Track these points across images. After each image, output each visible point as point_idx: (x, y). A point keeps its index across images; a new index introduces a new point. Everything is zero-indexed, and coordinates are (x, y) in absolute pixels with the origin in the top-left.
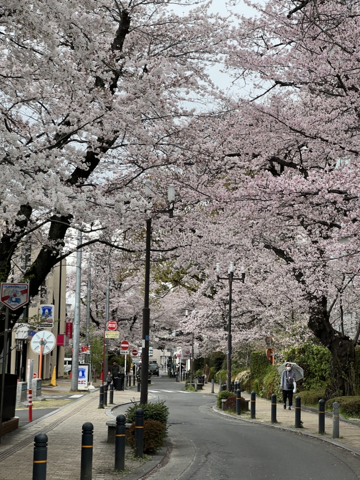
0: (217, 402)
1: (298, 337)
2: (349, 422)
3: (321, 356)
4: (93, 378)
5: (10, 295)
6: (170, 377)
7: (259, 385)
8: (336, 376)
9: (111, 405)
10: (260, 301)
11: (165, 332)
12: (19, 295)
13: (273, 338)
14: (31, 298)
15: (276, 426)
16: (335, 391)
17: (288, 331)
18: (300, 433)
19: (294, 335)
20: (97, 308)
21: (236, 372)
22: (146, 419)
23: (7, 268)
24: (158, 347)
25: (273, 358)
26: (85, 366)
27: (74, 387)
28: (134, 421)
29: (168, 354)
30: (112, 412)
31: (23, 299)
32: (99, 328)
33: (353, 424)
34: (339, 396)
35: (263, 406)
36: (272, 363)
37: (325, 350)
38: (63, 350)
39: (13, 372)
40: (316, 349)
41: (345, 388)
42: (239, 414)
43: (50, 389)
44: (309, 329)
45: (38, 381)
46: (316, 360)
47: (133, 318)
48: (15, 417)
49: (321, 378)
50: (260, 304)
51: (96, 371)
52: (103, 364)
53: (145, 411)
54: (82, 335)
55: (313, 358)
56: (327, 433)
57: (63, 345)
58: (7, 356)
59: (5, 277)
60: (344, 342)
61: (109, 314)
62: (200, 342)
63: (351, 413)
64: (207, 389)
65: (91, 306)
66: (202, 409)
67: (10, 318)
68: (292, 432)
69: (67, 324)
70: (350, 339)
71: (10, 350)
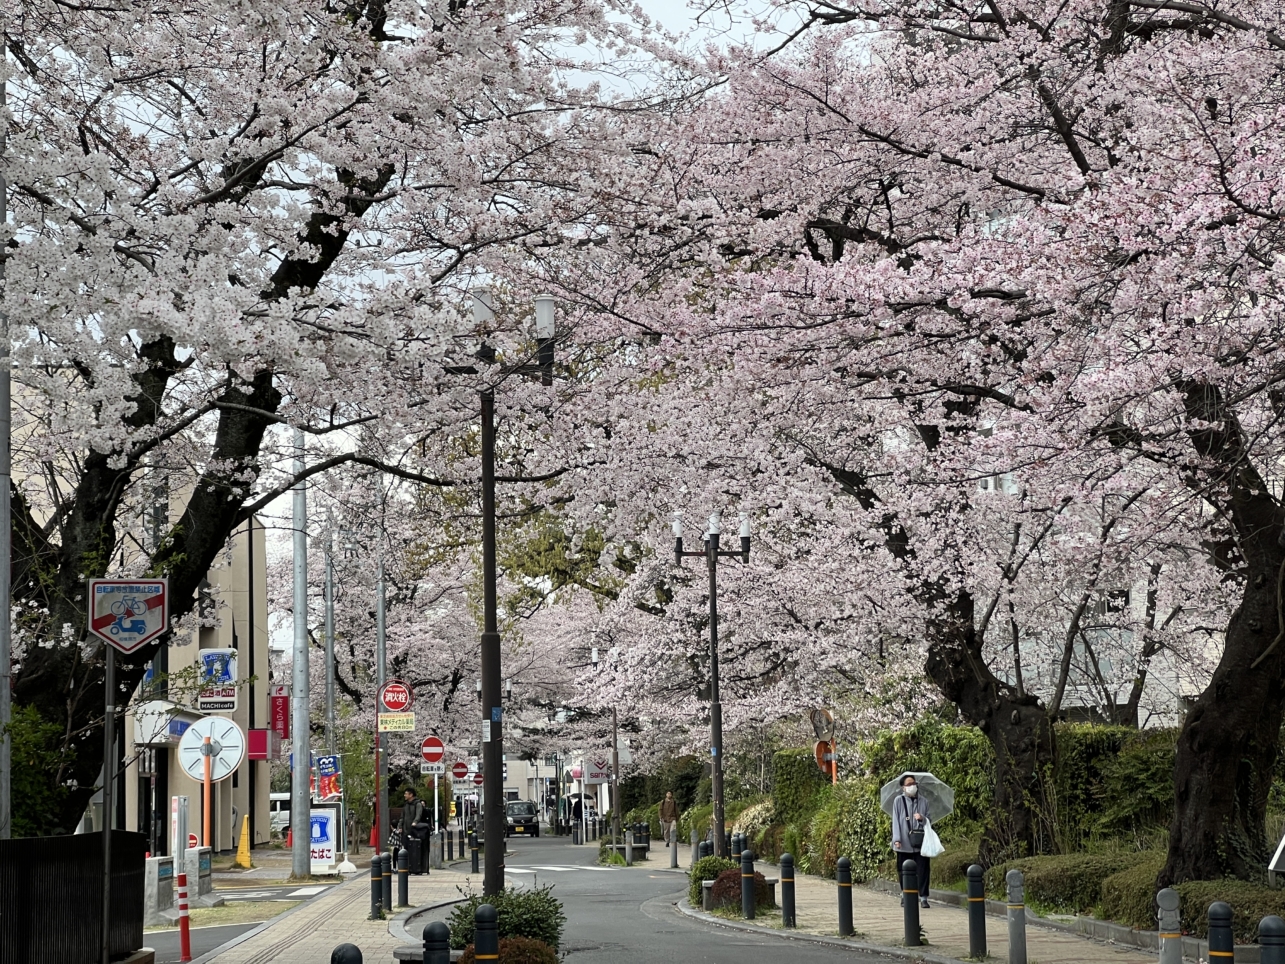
0: (688, 889)
1: (899, 707)
2: (1048, 925)
3: (963, 753)
4: (350, 842)
5: (115, 611)
6: (557, 833)
7: (798, 839)
8: (1006, 803)
9: (403, 909)
10: (791, 613)
11: (537, 711)
12: (141, 612)
13: (831, 713)
14: (174, 621)
15: (854, 943)
16: (1007, 844)
17: (871, 691)
18: (920, 958)
19: (889, 702)
20: (353, 654)
21: (733, 809)
22: (503, 935)
23: (105, 540)
24: (520, 754)
25: (834, 766)
26: (327, 810)
27: (301, 866)
28: (468, 942)
29: (549, 772)
30: (407, 928)
31: (154, 622)
32: (360, 709)
33: (1060, 929)
34: (1019, 857)
35: (816, 896)
36: (830, 780)
37: (974, 734)
38: (265, 770)
39: (132, 825)
40: (949, 735)
41: (1032, 835)
42: (751, 917)
43: (235, 876)
44: (930, 682)
45: (202, 854)
46: (950, 764)
47: (451, 678)
48: (144, 949)
49: (967, 813)
50: (793, 621)
51: (357, 823)
52: (374, 804)
53: (500, 913)
54: (317, 729)
55: (942, 758)
56: (992, 955)
57: (264, 757)
58: (116, 780)
59: (101, 564)
60: (1025, 711)
61: (386, 669)
62: (634, 736)
63: (1053, 900)
64: (659, 857)
65: (336, 649)
66: (651, 910)
67: (120, 676)
68: (898, 956)
69: (274, 700)
70: (1039, 702)
71: (122, 766)
